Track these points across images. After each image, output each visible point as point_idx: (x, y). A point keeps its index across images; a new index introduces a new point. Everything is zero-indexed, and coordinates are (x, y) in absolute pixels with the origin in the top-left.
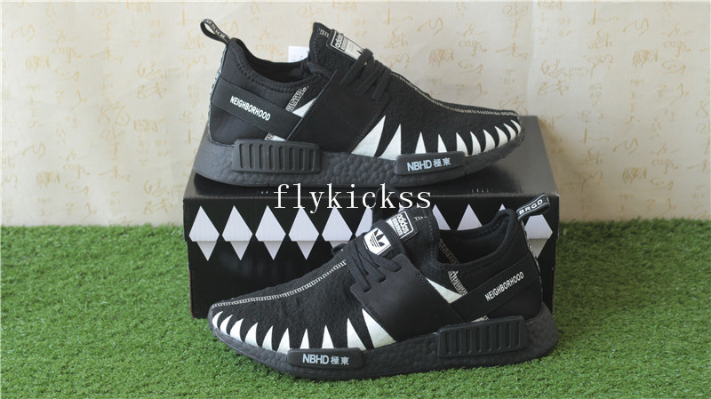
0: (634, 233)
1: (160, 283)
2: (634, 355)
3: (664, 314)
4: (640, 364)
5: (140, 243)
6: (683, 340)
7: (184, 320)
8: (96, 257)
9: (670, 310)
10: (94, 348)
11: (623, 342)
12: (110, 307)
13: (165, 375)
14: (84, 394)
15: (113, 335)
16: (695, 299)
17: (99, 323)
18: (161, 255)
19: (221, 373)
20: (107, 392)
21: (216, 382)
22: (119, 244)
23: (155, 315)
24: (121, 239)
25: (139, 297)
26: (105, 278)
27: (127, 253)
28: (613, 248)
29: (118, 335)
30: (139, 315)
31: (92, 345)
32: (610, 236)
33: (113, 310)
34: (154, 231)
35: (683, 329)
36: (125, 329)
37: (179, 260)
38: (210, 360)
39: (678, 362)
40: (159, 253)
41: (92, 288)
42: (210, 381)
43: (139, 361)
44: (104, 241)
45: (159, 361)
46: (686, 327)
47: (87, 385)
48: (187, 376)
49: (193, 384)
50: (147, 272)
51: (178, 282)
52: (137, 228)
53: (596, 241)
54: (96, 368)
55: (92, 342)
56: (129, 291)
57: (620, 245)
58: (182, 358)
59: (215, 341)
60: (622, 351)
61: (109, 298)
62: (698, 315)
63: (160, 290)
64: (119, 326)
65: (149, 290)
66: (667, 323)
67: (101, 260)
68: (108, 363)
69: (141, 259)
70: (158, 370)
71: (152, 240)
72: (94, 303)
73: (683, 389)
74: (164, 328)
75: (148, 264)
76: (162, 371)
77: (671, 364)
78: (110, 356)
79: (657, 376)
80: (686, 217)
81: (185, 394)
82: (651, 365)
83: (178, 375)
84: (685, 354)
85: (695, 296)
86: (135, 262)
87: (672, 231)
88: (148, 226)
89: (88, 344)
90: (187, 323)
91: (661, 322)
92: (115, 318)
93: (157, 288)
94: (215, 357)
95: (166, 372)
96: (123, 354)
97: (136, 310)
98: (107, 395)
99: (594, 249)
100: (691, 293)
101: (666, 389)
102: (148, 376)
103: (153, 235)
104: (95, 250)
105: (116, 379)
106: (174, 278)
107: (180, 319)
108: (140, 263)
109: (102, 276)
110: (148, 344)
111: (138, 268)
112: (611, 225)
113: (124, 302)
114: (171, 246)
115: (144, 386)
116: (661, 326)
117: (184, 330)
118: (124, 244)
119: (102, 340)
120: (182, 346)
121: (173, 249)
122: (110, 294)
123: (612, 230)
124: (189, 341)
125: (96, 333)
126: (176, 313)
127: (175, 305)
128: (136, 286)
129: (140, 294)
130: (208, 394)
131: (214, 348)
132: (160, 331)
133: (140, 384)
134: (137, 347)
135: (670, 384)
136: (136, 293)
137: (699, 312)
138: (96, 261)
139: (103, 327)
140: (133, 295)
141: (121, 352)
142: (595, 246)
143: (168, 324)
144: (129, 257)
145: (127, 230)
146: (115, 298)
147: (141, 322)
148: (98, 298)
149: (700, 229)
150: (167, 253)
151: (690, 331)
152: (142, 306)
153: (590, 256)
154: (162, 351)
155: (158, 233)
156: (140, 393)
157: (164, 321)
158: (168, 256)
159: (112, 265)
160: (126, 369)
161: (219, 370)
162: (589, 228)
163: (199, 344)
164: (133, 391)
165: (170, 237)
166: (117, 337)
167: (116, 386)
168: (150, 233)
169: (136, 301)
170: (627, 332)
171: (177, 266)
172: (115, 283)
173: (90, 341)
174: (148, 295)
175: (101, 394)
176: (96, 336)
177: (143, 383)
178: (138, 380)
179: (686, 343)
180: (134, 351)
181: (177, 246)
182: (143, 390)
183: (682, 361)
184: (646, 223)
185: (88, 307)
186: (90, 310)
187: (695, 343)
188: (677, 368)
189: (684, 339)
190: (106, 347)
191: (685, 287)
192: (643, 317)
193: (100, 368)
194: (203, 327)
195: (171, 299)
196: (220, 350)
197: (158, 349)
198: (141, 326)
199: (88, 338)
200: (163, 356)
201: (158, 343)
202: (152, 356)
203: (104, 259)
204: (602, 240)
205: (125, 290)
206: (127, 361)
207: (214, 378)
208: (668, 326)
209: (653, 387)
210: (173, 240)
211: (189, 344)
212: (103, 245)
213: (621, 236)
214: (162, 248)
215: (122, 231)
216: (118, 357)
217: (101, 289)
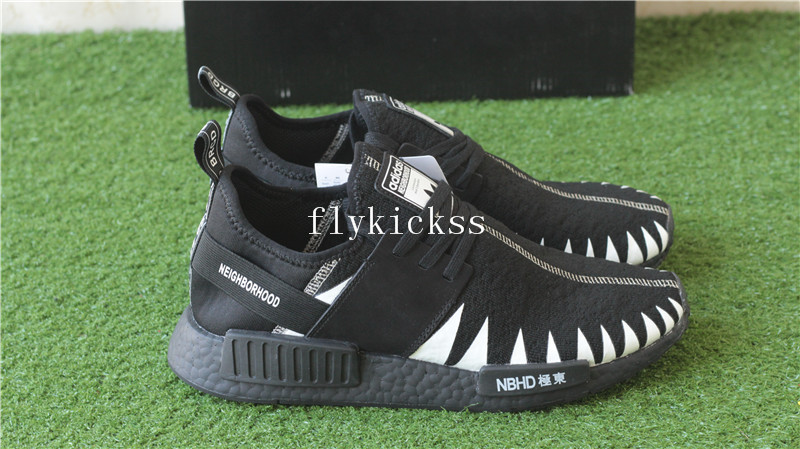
0: (705, 30)
1: (107, 111)
2: (713, 201)
3: (749, 143)
4: (722, 213)
5: (79, 54)
6: (774, 179)
7: (138, 161)
8: (23, 76)
9: (755, 137)
10: (22, 204)
11: (698, 183)
12: (42, 146)
13: (114, 239)
14: (9, 268)
15: (46, 185)
16: (786, 122)
17: (28, 168)
18: (107, 72)
19: (185, 235)
20: (40, 265)
21: (179, 248)
22: (52, 57)
23: (100, 154)
24: (55, 50)
25: (78, 131)
26: (35, 104)
27: (61, 69)
28: (679, 52)
29: (52, 185)
30: (79, 155)
31: (19, 199)
32: (675, 35)
33: (46, 149)
34: (97, 38)
35: (772, 164)
36: (61, 176)
37: (130, 78)
38: (171, 216)
39: (770, 210)
40: (103, 68)
41: (19, 119)
42: (171, 247)
43: (79, 221)
44: (34, 53)
45: (106, 221)
46: (778, 161)
47: (14, 257)
48: (141, 241)
49: (150, 251)
50: (88, 94)
51: (129, 109)
52: (74, 35)
53: (658, 43)
54: (25, 231)
55: (20, 195)
56: (66, 123)
57: (688, 47)
58: (136, 216)
59: (177, 189)
60: (698, 195)
61: (40, 133)
62: (791, 143)
63: (105, 120)
64: (54, 171)
65: (92, 121)
66: (753, 155)
67: (29, 80)
68: (40, 224)
69: (81, 77)
70: (104, 232)
71: (96, 50)
72: (21, 140)
73: (778, 247)
74: (111, 173)
75: (89, 84)
76: (109, 234)
77: (761, 212)
78: (43, 215)
79: (744, 230)
80: (771, 8)
81: (139, 267)
82: (735, 214)
83: (130, 239)
84: (778, 198)
85: (788, 118)
86: (73, 82)
87: (753, 26)
88: (90, 32)
89: (14, 197)
90: (140, 165)
91: (745, 154)
92: (48, 160)
93: (101, 117)
94: (177, 212)
95: (115, 235)
96: (59, 211)
97: (75, 148)
98: (39, 269)
99: (657, 53)
100: (781, 114)
101: (755, 249)
102: (92, 242)
103: (95, 43)
104: (21, 66)
105: (49, 247)
106: (123, 103)
107: (132, 161)
108: (79, 83)
109: (31, 102)
110: (90, 196)
111: (77, 90)
112: (676, 21)
113: (59, 139)
114: (118, 58)
115: (87, 255)
116: (746, 160)
117: (138, 176)
118: (59, 57)
119: (32, 192)
120: (134, 198)
121: (121, 61)
122: (40, 128)
123: (678, 27)
124: (144, 191)
125: (24, 181)
126: (126, 151)
127: (126, 140)
128: (74, 116)
129: (80, 126)
130: (169, 265)
131: (177, 200)
132: (106, 178)
133: (81, 253)
134: (77, 201)
135: (762, 241)
136: (75, 125)
137: (793, 139)
138: (24, 81)
139: (33, 174)
140: (72, 128)
141: (56, 207)
142: (657, 49)
143: (116, 167)
144: (65, 75)
145: (62, 38)
146: (48, 133)
147: (83, 165)
148: (26, 133)
149: (789, 23)
150: (114, 68)
151: (784, 165)
152: (83, 143)
153: (652, 63)
154: (110, 206)
155: (102, 41)
156: (82, 266)
157: (111, 163)
158: (114, 72)
159: (44, 86)
160: (63, 233)
161: (183, 231)
162: (648, 25)
163: (157, 195)
164: (73, 264)
165: (117, 44)
166: (53, 188)
167: (50, 257)
168: (91, 41)
169: (76, 135)
170: (702, 168)
171: (126, 86)
172: (47, 112)
173: (16, 193)
174: (90, 127)
175: (31, 269)
176: (23, 187)
177: (84, 251)
178: (79, 247)
179: (778, 183)
180: (73, 207)
181: (126, 58)
182: (85, 262)
183: (774, 208)
184: (720, 16)
185: (14, 145)
186: (17, 151)
187: (790, 183)
188: (767, 218)
189: (776, 178)
190: (38, 201)
191: (774, 104)
192: (722, 148)
193: (30, 231)
194: (162, 171)
195: (121, 132)
196: (184, 202)
197: (104, 203)
198: (82, 171)
199: (15, 189)
200: (111, 213)
201: (104, 194)
202: (96, 213)
203: (33, 78)
204: (666, 40)
205: (61, 120)
206: (65, 220)
207: (177, 242)
208: (754, 159)
209: (739, 246)
210: (121, 49)
211: (144, 195)
212: (32, 58)
213: (690, 34)
214: (107, 61)
215: (55, 39)
216: (52, 215)
217: (30, 121)
